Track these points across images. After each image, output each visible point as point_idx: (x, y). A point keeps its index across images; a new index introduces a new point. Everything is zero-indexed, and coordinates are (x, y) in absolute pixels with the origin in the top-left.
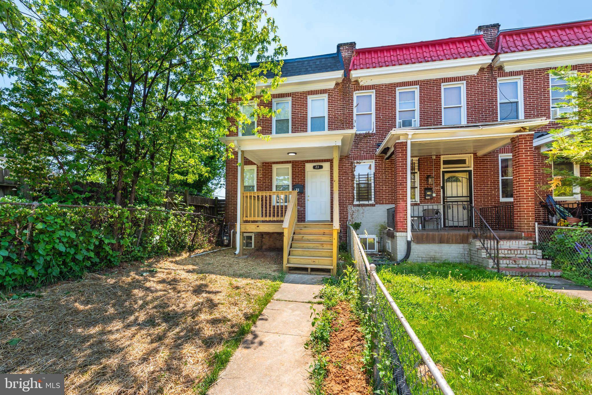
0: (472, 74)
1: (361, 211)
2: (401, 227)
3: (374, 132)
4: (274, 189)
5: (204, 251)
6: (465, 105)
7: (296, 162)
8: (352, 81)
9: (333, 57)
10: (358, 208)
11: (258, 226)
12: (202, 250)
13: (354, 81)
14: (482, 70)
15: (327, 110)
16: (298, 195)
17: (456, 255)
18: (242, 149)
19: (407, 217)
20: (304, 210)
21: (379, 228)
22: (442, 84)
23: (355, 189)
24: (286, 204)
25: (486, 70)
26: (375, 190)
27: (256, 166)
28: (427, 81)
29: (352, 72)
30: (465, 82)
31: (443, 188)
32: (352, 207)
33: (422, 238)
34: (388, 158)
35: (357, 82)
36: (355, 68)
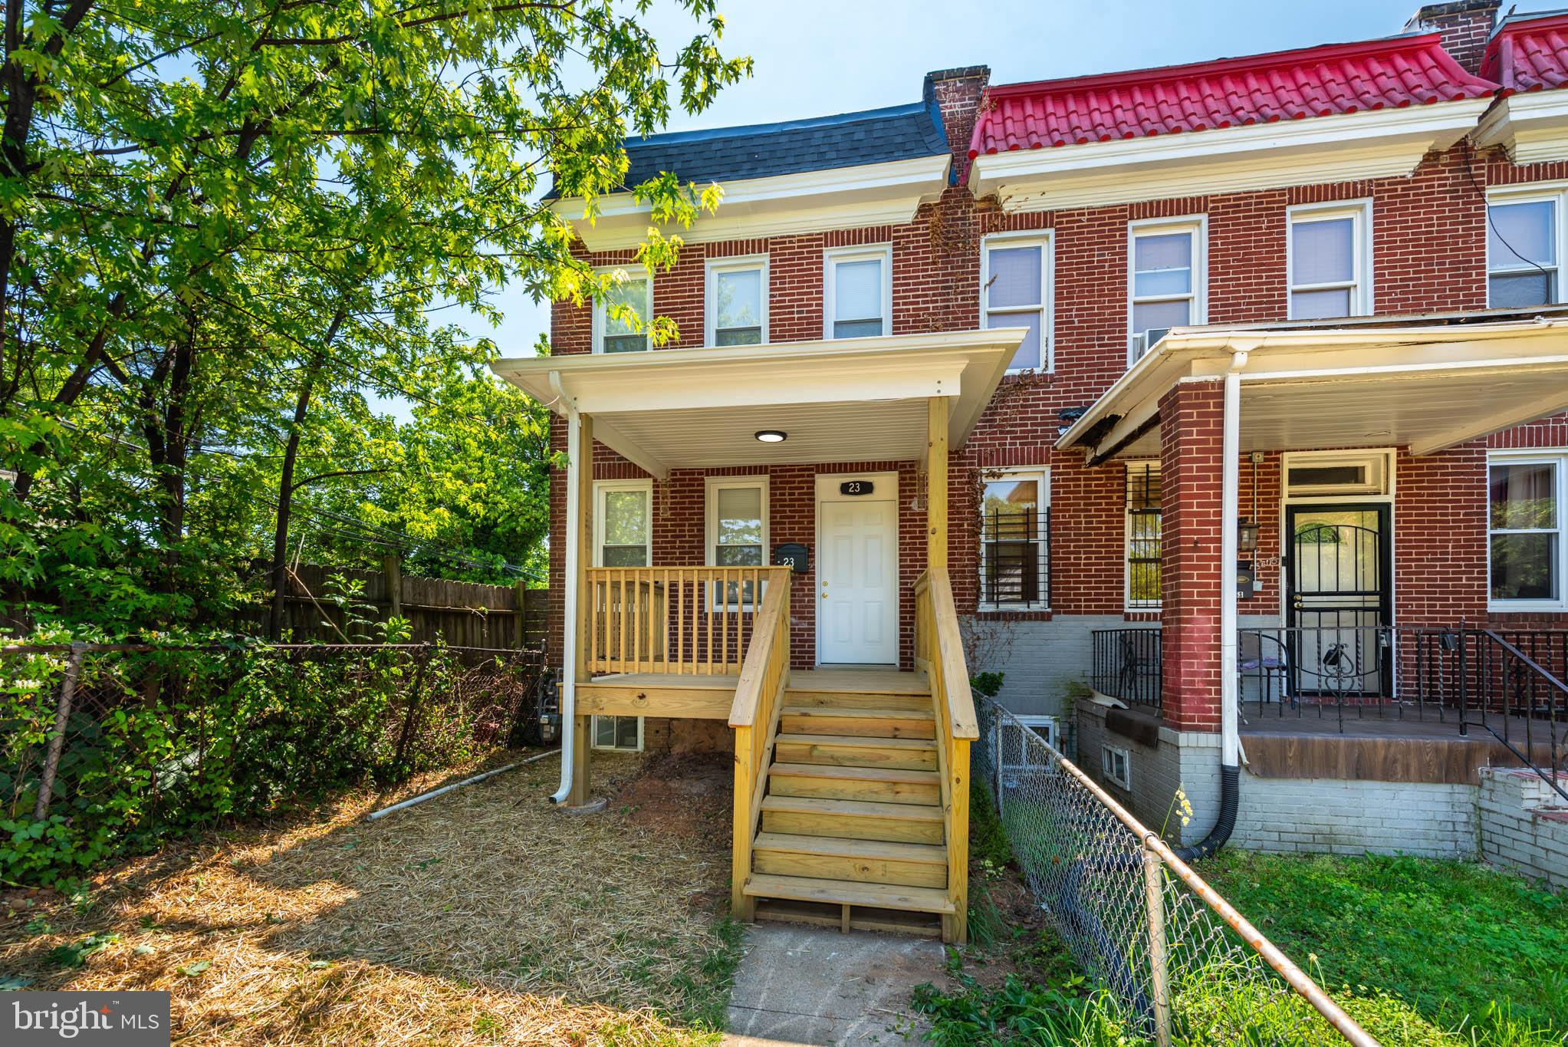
0: (1397, 172)
1: (1005, 636)
2: (1197, 710)
3: (1051, 370)
4: (711, 560)
5: (450, 780)
6: (1370, 280)
7: (784, 468)
8: (977, 197)
9: (913, 116)
10: (992, 624)
11: (642, 697)
12: (442, 775)
13: (984, 199)
14: (1432, 157)
15: (891, 295)
16: (793, 579)
17: (1420, 827)
18: (582, 411)
19: (1219, 674)
20: (812, 630)
21: (1065, 694)
22: (1289, 209)
23: (984, 563)
24: (748, 608)
25: (1445, 159)
26: (1050, 565)
27: (650, 481)
28: (1238, 197)
29: (981, 162)
30: (1369, 202)
31: (1289, 562)
32: (974, 622)
33: (1284, 758)
34: (1097, 461)
35: (992, 200)
36: (991, 144)
